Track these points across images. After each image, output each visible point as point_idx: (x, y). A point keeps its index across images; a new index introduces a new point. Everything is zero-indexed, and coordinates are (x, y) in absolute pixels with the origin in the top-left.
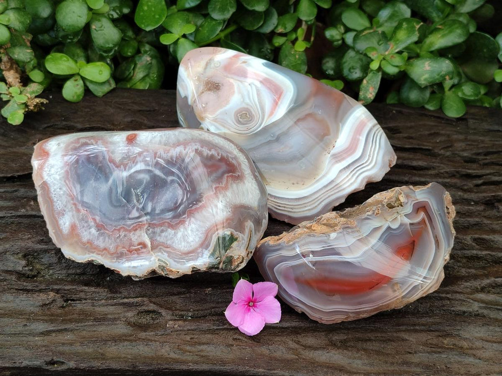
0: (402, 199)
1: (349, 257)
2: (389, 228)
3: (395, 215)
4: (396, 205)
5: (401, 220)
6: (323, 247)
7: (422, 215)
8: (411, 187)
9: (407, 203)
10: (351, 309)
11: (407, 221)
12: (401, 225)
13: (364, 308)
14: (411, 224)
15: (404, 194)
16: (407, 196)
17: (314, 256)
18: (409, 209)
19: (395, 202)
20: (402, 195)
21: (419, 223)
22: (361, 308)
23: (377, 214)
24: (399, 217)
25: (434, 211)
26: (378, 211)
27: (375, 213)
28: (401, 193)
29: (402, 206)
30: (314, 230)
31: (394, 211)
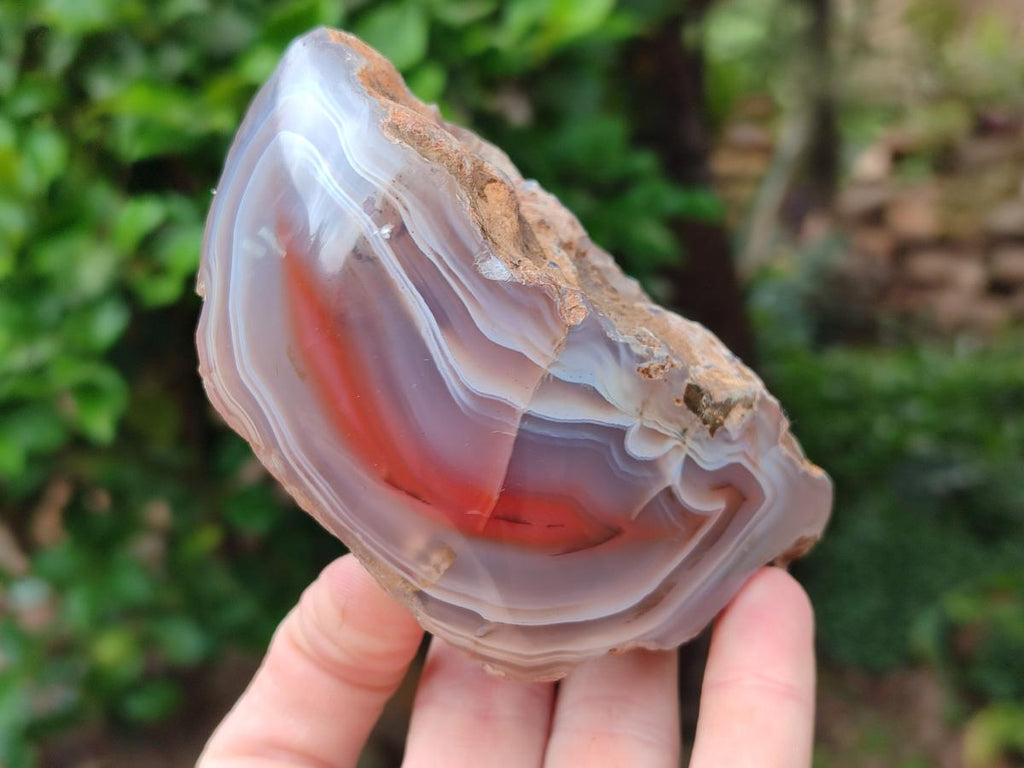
0: (734, 422)
1: (451, 361)
2: (619, 434)
3: (671, 430)
4: (707, 412)
5: (665, 456)
6: (439, 258)
7: (715, 506)
8: (785, 424)
9: (728, 441)
10: (291, 453)
11: (673, 474)
12: (651, 465)
13: (318, 488)
14: (669, 493)
15: (754, 419)
16: (750, 430)
17: (389, 241)
18: (712, 458)
19: (715, 406)
20: (748, 414)
21: (685, 513)
22: (312, 482)
23: (646, 371)
24: (671, 444)
25: (748, 532)
26: (656, 370)
27: (645, 365)
28: (751, 406)
29: (712, 431)
30: (484, 197)
31: (682, 418)
